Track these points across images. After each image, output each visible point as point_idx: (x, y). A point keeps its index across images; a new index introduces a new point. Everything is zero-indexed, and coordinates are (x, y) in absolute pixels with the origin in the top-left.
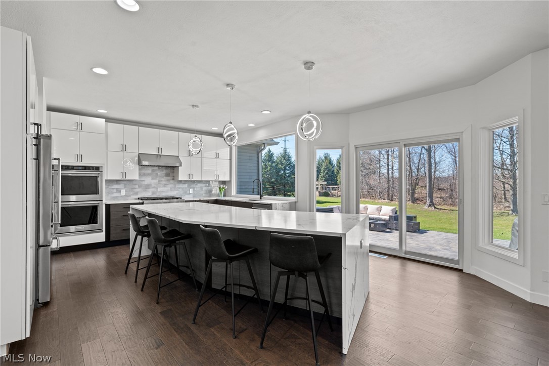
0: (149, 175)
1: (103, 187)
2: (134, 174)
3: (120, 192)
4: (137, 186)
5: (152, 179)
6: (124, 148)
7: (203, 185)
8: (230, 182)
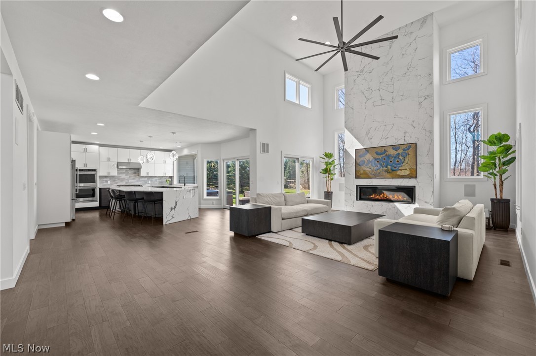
0: (124, 173)
1: (98, 179)
2: (114, 173)
3: (107, 182)
4: (117, 179)
5: (126, 175)
6: (109, 159)
7: (157, 179)
8: (173, 176)
